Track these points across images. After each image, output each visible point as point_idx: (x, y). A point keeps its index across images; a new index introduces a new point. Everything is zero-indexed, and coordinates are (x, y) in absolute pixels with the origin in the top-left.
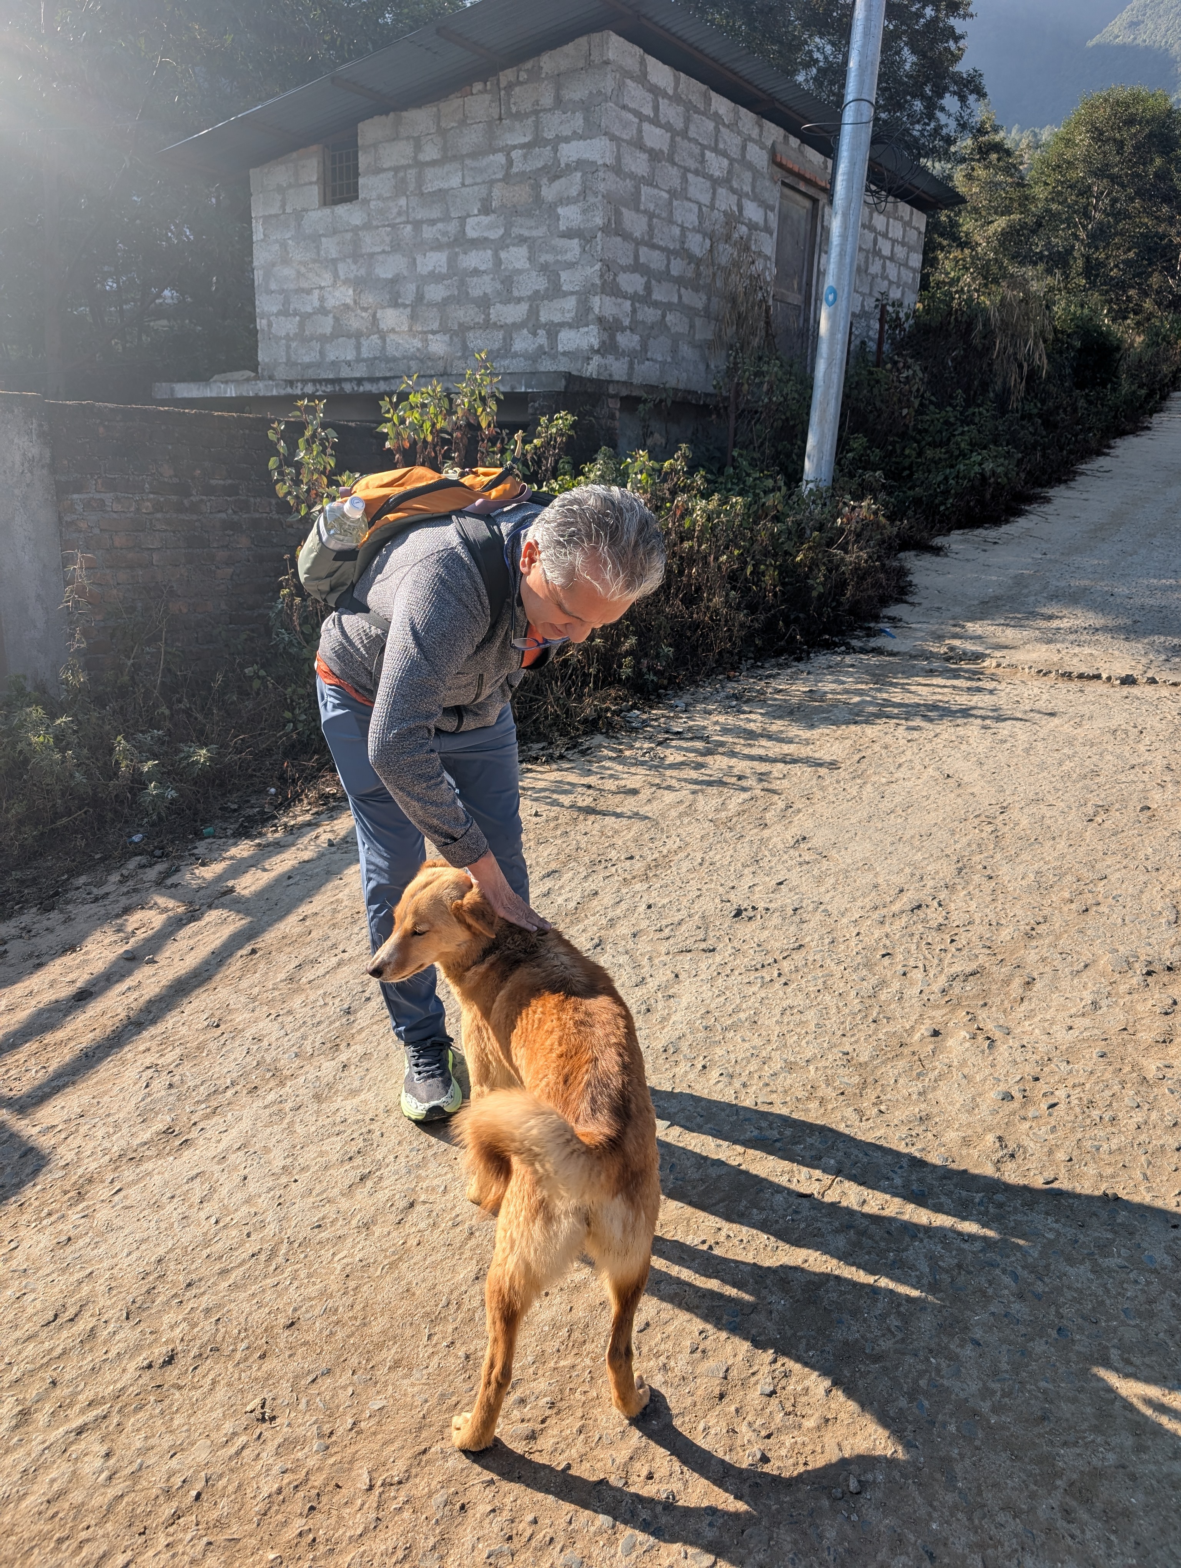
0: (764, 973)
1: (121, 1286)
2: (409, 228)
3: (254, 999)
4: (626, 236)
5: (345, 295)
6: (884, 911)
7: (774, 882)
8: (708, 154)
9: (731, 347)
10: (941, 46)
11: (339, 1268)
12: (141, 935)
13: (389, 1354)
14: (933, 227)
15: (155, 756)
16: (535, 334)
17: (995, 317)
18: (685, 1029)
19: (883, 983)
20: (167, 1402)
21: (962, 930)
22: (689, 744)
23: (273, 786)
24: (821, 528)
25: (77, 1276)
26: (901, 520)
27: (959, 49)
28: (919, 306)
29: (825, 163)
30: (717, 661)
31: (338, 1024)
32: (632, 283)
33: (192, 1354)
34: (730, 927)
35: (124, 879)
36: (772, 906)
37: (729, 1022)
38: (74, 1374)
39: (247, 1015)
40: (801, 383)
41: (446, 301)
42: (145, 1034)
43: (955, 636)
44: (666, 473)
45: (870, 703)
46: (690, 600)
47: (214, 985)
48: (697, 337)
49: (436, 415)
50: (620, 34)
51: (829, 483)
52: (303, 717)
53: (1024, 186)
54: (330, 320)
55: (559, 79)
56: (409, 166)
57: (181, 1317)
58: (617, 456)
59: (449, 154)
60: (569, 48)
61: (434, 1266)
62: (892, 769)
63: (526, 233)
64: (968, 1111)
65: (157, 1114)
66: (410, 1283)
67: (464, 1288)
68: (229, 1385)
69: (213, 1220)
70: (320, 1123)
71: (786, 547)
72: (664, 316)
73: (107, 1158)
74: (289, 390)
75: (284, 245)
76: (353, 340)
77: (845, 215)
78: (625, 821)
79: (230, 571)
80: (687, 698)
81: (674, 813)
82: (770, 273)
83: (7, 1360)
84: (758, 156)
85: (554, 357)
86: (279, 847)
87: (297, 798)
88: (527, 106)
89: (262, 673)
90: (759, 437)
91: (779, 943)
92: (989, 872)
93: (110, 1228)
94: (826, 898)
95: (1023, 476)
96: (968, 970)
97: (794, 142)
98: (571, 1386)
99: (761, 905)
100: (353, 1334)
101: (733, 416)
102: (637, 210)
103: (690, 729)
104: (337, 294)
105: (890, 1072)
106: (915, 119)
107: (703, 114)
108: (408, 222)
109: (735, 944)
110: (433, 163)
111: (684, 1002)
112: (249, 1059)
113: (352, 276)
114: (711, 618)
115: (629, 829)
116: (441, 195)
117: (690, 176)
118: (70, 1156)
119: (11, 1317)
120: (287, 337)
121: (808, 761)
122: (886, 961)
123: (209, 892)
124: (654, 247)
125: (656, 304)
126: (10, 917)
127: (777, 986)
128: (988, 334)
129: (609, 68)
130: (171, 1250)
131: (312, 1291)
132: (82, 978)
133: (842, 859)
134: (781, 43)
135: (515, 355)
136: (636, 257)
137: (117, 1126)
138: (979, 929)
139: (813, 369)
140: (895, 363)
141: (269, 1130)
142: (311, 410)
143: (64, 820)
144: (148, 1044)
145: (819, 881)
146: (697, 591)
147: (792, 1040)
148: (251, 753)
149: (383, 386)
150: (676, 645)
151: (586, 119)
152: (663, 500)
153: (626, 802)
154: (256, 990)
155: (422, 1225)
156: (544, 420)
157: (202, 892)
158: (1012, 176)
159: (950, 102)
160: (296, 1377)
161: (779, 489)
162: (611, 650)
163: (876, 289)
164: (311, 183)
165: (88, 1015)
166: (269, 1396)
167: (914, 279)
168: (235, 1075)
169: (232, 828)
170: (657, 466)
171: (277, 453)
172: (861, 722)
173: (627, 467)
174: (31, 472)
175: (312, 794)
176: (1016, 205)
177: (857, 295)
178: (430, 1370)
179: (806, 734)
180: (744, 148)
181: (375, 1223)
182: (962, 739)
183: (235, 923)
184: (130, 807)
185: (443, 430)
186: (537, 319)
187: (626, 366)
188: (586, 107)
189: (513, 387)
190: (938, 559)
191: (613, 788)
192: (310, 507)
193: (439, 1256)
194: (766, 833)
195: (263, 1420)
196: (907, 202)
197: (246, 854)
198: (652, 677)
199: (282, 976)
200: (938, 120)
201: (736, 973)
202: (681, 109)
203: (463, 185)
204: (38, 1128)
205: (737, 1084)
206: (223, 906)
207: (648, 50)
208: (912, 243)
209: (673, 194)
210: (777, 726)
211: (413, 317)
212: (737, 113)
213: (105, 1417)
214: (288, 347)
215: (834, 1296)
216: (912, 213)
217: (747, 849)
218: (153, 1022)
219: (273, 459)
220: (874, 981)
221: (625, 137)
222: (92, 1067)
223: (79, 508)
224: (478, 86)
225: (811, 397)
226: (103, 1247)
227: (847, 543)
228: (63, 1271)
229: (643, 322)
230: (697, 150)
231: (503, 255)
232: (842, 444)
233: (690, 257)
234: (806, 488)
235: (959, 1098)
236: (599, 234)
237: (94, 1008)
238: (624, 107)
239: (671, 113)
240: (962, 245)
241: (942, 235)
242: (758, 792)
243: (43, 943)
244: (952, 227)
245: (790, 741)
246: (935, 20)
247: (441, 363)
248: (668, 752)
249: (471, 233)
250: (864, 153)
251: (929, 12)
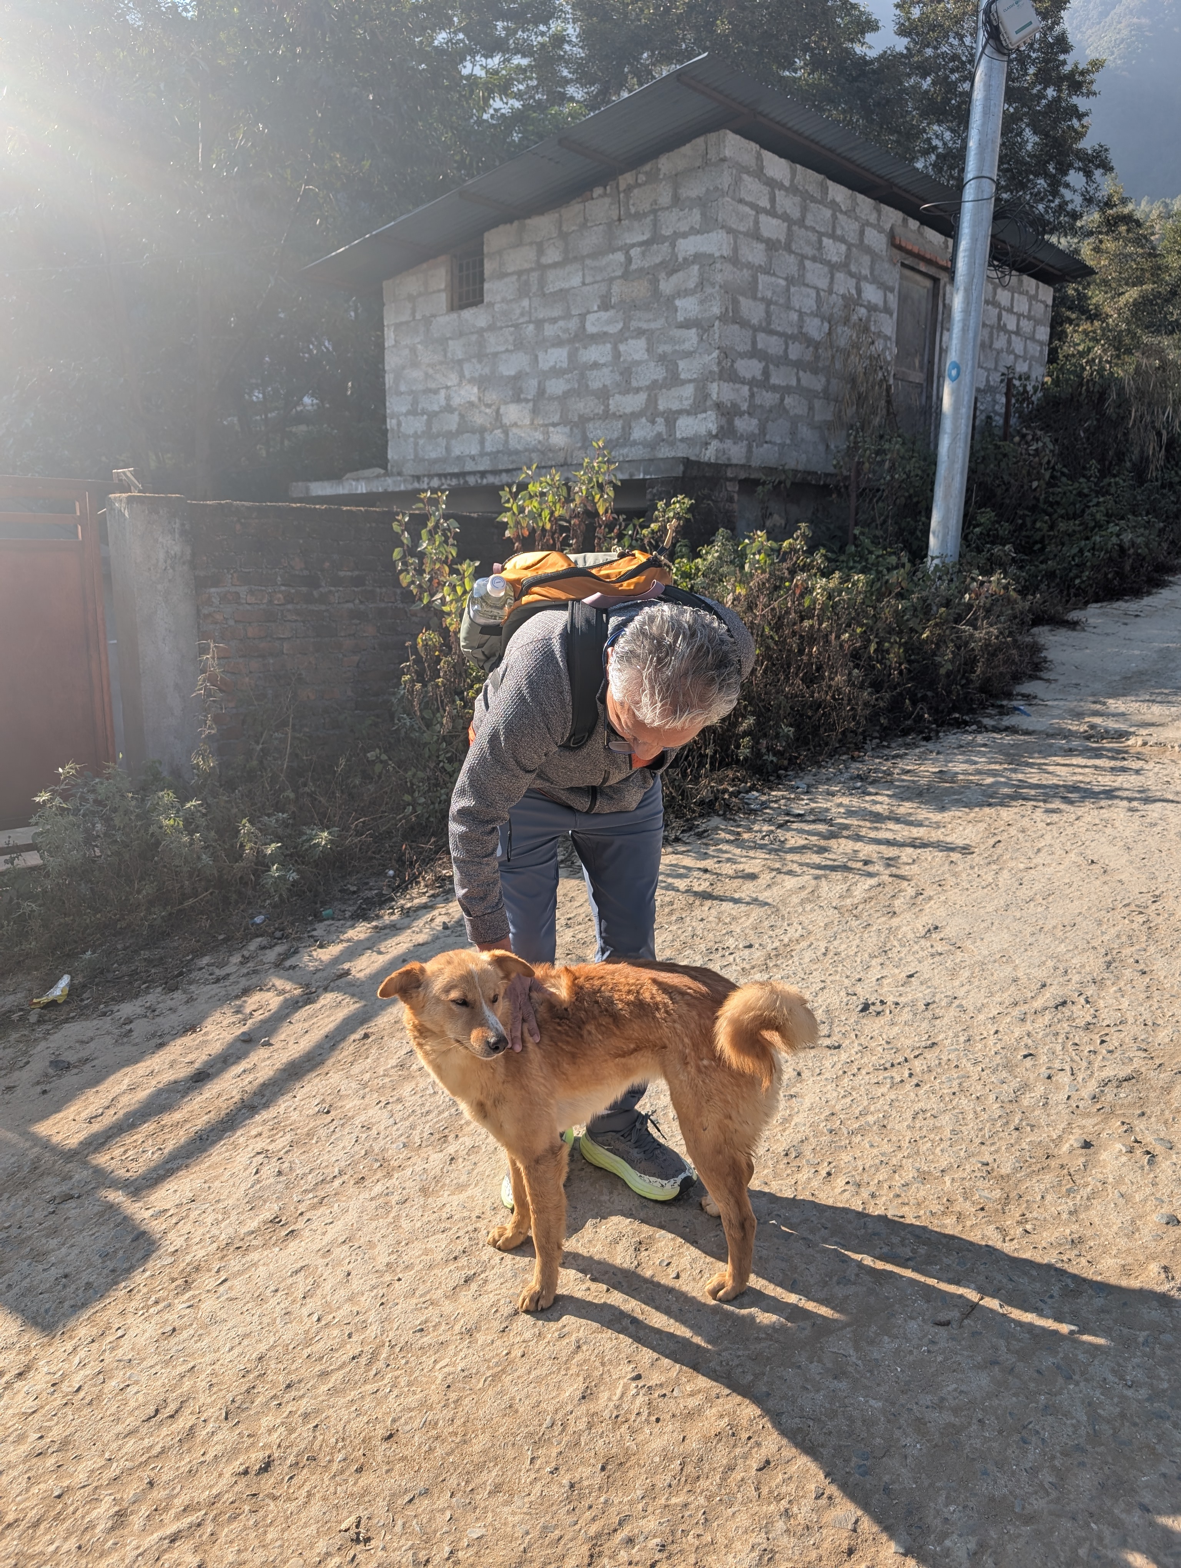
0: (894, 1072)
1: (221, 1383)
2: (531, 327)
3: (365, 1085)
4: (744, 324)
5: (471, 393)
6: (1024, 1008)
7: (904, 975)
8: (826, 241)
9: (851, 427)
10: (1064, 125)
11: (440, 1377)
12: (258, 1017)
13: (490, 1477)
14: (1060, 301)
15: (279, 839)
16: (653, 422)
17: (1130, 387)
18: (808, 1132)
19: (1025, 1087)
20: (261, 1513)
21: (1113, 1029)
22: (812, 827)
23: (391, 868)
24: (948, 604)
25: (181, 1369)
26: (1034, 594)
27: (1083, 126)
28: (1048, 379)
29: (946, 243)
30: (840, 741)
31: (446, 1114)
32: (750, 368)
33: (288, 1462)
34: (857, 1023)
35: (245, 960)
36: (902, 1000)
37: (856, 1126)
38: (171, 1474)
39: (357, 1102)
40: (925, 460)
41: (567, 395)
42: (257, 1118)
43: (1096, 714)
44: (785, 553)
45: (1005, 784)
46: (810, 680)
47: (325, 1069)
48: (817, 418)
49: (554, 503)
50: (736, 132)
51: (956, 558)
52: (422, 800)
53: (1156, 256)
54: (455, 417)
55: (676, 180)
56: (532, 270)
57: (279, 1421)
58: (735, 537)
59: (571, 256)
60: (687, 149)
61: (539, 1380)
62: (1030, 854)
63: (645, 326)
64: (1126, 1235)
65: (265, 1202)
66: (513, 1398)
67: (569, 1408)
68: (325, 1499)
69: (315, 1317)
70: (425, 1219)
71: (911, 624)
72: (782, 400)
73: (215, 1245)
74: (416, 485)
75: (413, 350)
76: (477, 436)
77: (968, 291)
78: (743, 908)
79: (356, 658)
80: (809, 779)
81: (795, 900)
82: (891, 353)
83: (107, 1456)
84: (876, 240)
85: (672, 445)
86: (395, 929)
87: (414, 880)
88: (646, 207)
89: (384, 757)
90: (881, 515)
91: (910, 1040)
92: (1142, 966)
93: (214, 1320)
94: (961, 993)
95: (1165, 546)
96: (1122, 1074)
97: (914, 224)
98: (684, 1527)
99: (890, 999)
100: (453, 1451)
101: (854, 496)
102: (755, 298)
103: (812, 811)
104: (463, 392)
105: (1036, 1187)
106: (1039, 197)
107: (820, 202)
108: (530, 322)
109: (862, 1040)
110: (555, 265)
111: (807, 1102)
112: (357, 1148)
113: (477, 375)
114: (833, 697)
115: (748, 916)
116: (562, 295)
117: (808, 263)
118: (179, 1242)
119: (113, 1409)
120: (416, 435)
121: (938, 845)
122: (1029, 1062)
123: (325, 974)
124: (772, 332)
125: (774, 388)
126: (137, 996)
127: (908, 1087)
128: (1123, 403)
129: (726, 165)
130: (273, 1347)
131: (412, 1401)
132: (200, 1058)
133: (977, 950)
134: (899, 133)
135: (635, 443)
136: (754, 343)
137: (226, 1212)
138: (1132, 1030)
139: (936, 446)
140: (1023, 436)
141: (374, 1224)
142: (434, 502)
143: (191, 901)
144: (260, 1129)
145: (953, 973)
146: (818, 670)
147: (925, 1147)
148: (371, 835)
149: (505, 478)
150: (797, 726)
151: (703, 215)
152: (782, 579)
153: (744, 887)
154: (367, 1076)
155: (527, 1335)
156: (661, 504)
157: (319, 975)
158: (1142, 247)
159: (1075, 178)
160: (393, 1495)
161: (903, 566)
162: (728, 730)
163: (1001, 364)
164: (439, 291)
165: (204, 1097)
166: (365, 1514)
167: (1041, 352)
168: (343, 1164)
169: (350, 910)
170: (775, 545)
171: (401, 544)
172: (995, 805)
173: (745, 548)
174: (173, 568)
175: (429, 877)
176: (1147, 275)
177: (981, 371)
178: (532, 1498)
179: (936, 817)
180: (862, 233)
181: (478, 1329)
182: (1106, 822)
183: (349, 1006)
184: (254, 889)
185: (561, 518)
186: (656, 407)
187: (744, 450)
188: (703, 203)
189: (631, 475)
190: (1075, 633)
191: (731, 872)
192: (432, 595)
193: (544, 1371)
194: (895, 922)
195: (357, 1541)
196: (1032, 276)
197: (362, 936)
198: (771, 758)
199: (393, 1062)
200: (1062, 196)
201: (864, 1072)
202: (797, 199)
203: (584, 284)
204: (151, 1212)
205: (865, 1194)
206: (338, 989)
207: (766, 145)
208: (1038, 316)
209: (790, 281)
210: (905, 808)
211: (535, 412)
212: (854, 200)
213: (199, 1525)
214: (416, 444)
215: (977, 1443)
216: (1037, 287)
217: (874, 939)
218: (266, 1106)
219: (397, 550)
220: (1015, 1084)
221: (742, 229)
222: (205, 1150)
223: (216, 601)
224: (598, 191)
225: (934, 474)
226: (207, 1340)
227: (976, 619)
228: (167, 1363)
229: (761, 406)
230: (814, 238)
231: (622, 348)
232: (968, 520)
233: (809, 341)
234: (931, 564)
235: (1116, 1220)
236: (717, 323)
237: (211, 1090)
238: (741, 201)
239: (788, 204)
240: (1091, 318)
241: (1070, 308)
242: (886, 878)
243: (167, 1022)
244: (1079, 300)
245: (920, 824)
246: (1057, 100)
247: (562, 454)
248: (789, 835)
249: (591, 329)
250: (986, 229)
251: (1051, 92)
